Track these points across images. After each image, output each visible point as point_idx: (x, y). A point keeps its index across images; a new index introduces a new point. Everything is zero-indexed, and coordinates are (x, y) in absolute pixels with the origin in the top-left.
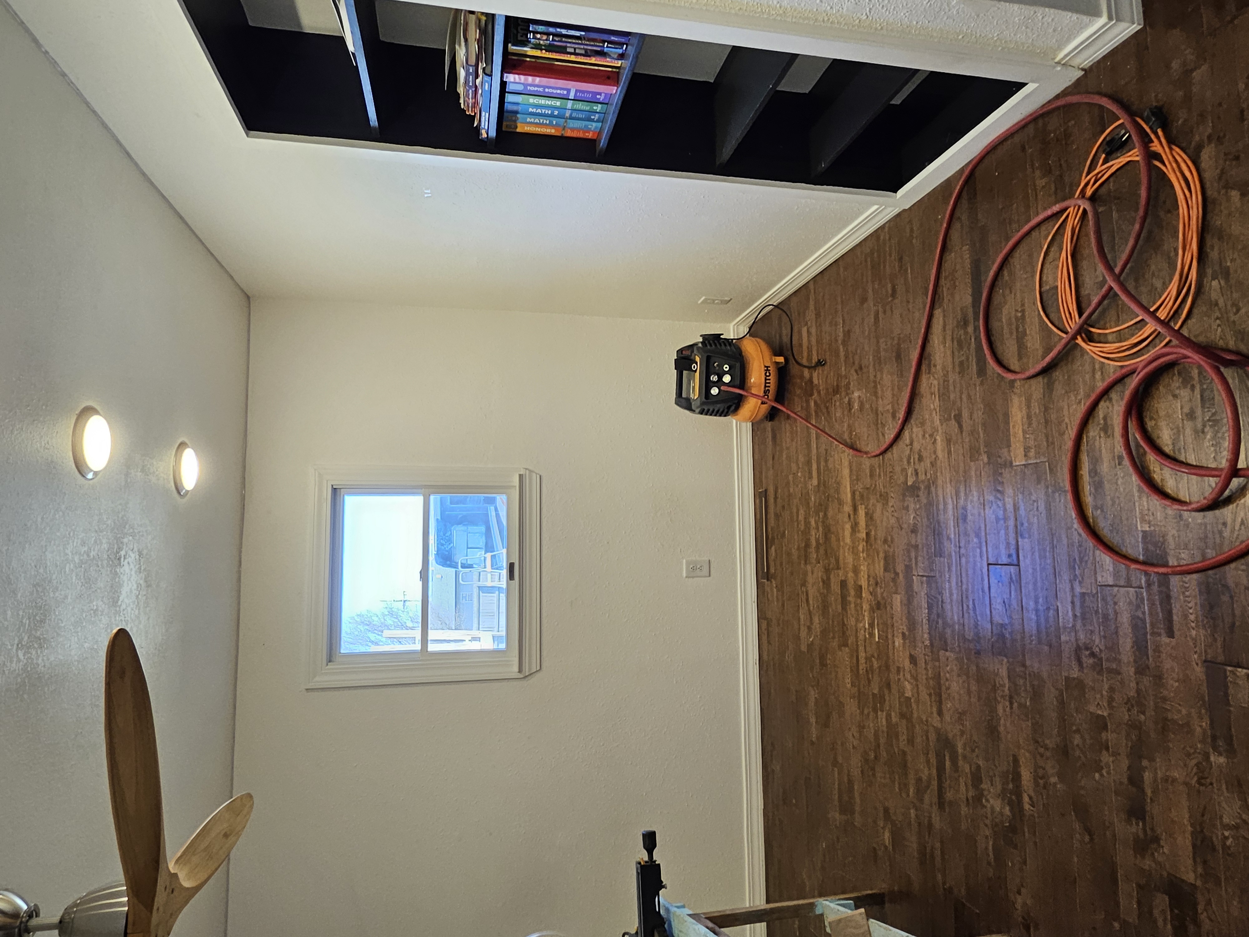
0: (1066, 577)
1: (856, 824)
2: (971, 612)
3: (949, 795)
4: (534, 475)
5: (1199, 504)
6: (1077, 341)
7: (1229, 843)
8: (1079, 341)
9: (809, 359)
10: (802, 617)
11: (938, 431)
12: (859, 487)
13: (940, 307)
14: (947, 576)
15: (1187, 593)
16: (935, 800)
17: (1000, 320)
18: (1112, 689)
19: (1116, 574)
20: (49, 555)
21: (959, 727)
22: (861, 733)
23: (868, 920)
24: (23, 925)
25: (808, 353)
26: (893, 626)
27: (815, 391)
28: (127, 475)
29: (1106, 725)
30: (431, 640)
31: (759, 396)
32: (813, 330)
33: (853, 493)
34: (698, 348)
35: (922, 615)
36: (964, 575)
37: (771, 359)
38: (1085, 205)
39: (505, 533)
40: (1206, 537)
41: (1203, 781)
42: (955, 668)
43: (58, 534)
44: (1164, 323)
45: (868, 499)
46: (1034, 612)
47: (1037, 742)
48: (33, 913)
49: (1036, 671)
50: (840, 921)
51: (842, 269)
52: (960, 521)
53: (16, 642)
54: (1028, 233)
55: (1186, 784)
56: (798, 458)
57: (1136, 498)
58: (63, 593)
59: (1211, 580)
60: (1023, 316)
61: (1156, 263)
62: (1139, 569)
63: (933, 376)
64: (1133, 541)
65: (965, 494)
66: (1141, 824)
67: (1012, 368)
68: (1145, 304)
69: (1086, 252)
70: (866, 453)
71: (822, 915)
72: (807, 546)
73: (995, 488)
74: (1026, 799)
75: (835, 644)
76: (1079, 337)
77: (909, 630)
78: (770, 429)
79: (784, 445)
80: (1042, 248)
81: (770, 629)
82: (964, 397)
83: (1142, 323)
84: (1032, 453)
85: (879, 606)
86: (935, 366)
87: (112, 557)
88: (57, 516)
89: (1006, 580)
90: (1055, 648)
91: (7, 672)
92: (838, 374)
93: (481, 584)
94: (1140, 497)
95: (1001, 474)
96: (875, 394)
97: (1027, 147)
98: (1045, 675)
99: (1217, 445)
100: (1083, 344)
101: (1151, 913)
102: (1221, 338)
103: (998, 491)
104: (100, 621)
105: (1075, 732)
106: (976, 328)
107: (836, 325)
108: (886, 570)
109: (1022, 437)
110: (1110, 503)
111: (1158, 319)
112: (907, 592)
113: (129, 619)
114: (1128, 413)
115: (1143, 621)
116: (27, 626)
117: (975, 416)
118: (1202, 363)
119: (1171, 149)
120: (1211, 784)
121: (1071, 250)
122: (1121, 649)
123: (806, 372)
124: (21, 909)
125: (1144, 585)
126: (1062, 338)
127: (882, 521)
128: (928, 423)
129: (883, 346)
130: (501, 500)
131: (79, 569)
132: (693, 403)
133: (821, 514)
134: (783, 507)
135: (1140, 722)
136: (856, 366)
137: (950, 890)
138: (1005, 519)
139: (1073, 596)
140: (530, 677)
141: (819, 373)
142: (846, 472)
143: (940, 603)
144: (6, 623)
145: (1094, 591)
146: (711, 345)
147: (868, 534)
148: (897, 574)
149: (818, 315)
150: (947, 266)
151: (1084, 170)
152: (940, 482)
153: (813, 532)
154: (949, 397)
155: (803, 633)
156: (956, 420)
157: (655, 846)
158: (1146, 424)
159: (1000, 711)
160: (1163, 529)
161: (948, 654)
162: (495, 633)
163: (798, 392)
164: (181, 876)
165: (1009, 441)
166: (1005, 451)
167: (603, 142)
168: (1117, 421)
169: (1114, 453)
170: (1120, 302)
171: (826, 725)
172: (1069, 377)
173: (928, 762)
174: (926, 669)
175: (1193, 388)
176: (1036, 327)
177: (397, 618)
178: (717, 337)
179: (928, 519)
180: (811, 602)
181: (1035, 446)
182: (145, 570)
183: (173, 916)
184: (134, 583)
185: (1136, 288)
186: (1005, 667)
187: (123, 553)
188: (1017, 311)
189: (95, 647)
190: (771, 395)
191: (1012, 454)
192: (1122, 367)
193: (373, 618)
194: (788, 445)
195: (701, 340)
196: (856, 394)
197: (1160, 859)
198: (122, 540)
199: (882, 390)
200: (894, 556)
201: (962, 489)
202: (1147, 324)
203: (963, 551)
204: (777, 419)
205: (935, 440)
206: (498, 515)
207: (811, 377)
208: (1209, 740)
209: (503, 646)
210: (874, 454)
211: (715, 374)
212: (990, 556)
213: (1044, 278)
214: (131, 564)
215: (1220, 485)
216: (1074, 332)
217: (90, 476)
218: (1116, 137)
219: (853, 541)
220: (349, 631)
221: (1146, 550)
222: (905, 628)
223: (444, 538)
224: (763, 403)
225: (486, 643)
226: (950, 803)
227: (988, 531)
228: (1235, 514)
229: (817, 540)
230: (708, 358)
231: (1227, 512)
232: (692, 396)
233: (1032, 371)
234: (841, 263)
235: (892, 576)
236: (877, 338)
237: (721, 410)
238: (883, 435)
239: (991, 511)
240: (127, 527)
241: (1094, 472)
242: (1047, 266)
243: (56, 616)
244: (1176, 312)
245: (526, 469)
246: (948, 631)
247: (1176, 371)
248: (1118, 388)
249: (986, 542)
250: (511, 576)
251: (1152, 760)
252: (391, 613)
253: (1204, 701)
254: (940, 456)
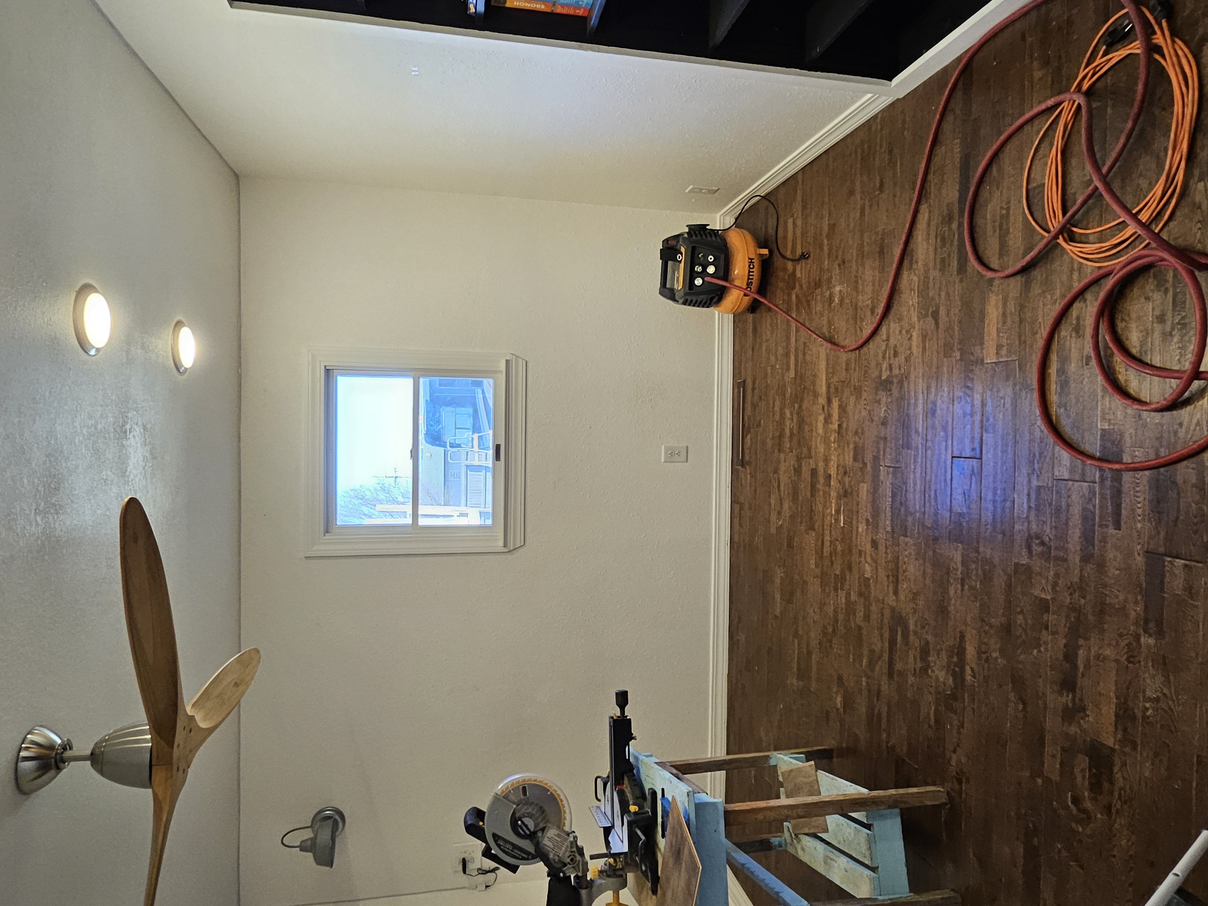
0: (1024, 471)
1: (812, 689)
2: (933, 502)
3: (898, 666)
4: (520, 360)
5: (1159, 405)
6: (1058, 241)
7: (1149, 713)
8: (1061, 241)
9: (793, 251)
10: (773, 502)
11: (914, 328)
12: (835, 379)
13: (926, 202)
14: (913, 467)
15: (1138, 489)
16: (885, 670)
17: (985, 217)
18: (1057, 575)
19: (1072, 470)
20: (59, 428)
21: (912, 605)
22: (821, 609)
23: (816, 771)
24: (58, 756)
25: (793, 245)
26: (858, 512)
27: (797, 284)
28: (128, 352)
29: (1049, 608)
30: (422, 515)
31: (741, 288)
32: (799, 223)
33: (828, 387)
34: (684, 238)
35: (886, 503)
36: (928, 467)
37: (756, 251)
38: (1080, 99)
39: (492, 416)
40: (1162, 437)
41: (1132, 659)
42: (913, 553)
43: (66, 408)
44: (1146, 226)
45: (843, 391)
46: (991, 503)
47: (983, 621)
48: (67, 746)
49: (988, 557)
50: (792, 771)
51: (831, 159)
52: (929, 415)
53: (34, 507)
54: (1021, 127)
55: (1117, 661)
56: (777, 350)
57: (1100, 398)
58: (74, 462)
59: (1162, 477)
60: (1008, 214)
61: (1146, 163)
62: (1092, 465)
63: (914, 273)
64: (1092, 439)
65: (936, 389)
66: (1070, 696)
67: (992, 266)
68: (1129, 206)
69: (1075, 149)
70: (843, 347)
71: (776, 766)
72: (781, 436)
73: (965, 383)
74: (968, 671)
75: (803, 528)
76: (1060, 237)
77: (873, 516)
78: (751, 322)
79: (764, 337)
80: (1033, 143)
81: (742, 512)
82: (943, 294)
83: (1124, 224)
84: (1004, 352)
85: (846, 494)
86: (917, 262)
87: (118, 430)
88: (64, 390)
89: (968, 472)
90: (1008, 535)
91: (27, 535)
92: (821, 268)
93: (468, 463)
94: (1103, 397)
95: (972, 371)
96: (856, 288)
97: (1027, 35)
98: (996, 560)
99: (1183, 348)
100: (1063, 244)
101: (1072, 773)
102: (1199, 242)
103: (968, 387)
104: (110, 490)
105: (1019, 613)
106: (960, 225)
107: (822, 218)
108: (855, 459)
109: (995, 335)
110: (1074, 401)
111: (1139, 222)
112: (873, 481)
113: (137, 488)
114: (1100, 315)
115: (1094, 514)
116: (42, 493)
117: (952, 313)
118: (1178, 266)
119: (1173, 42)
120: (1139, 662)
121: (1061, 147)
122: (1069, 540)
123: (790, 265)
124: (55, 742)
125: (1097, 480)
126: (1043, 237)
127: (854, 415)
128: (906, 320)
129: (866, 240)
130: (488, 383)
131: (88, 441)
132: (677, 294)
133: (796, 406)
134: (760, 398)
135: (1080, 606)
136: (840, 260)
137: (893, 748)
138: (972, 415)
139: (1030, 488)
140: (514, 552)
141: (802, 266)
142: (823, 365)
143: (904, 492)
144: (23, 490)
145: (1050, 485)
146: (696, 236)
147: (840, 426)
148: (865, 464)
149: (804, 208)
150: (937, 160)
151: (1082, 62)
152: (912, 377)
153: (788, 423)
154: (928, 294)
155: (773, 517)
156: (933, 316)
157: (627, 703)
158: (1117, 326)
159: (952, 592)
160: (1122, 427)
161: (907, 539)
162: (482, 509)
163: (781, 284)
164: (198, 718)
165: (982, 338)
166: (977, 349)
167: (594, 21)
168: (1089, 321)
169: (1083, 353)
170: (1105, 203)
171: (790, 601)
172: (1047, 276)
173: (882, 636)
174: (886, 553)
175: (1166, 291)
176: (1020, 225)
177: (388, 493)
178: (703, 228)
179: (899, 412)
180: (782, 488)
181: (1008, 345)
182: (150, 443)
183: (193, 751)
184: (140, 455)
185: (1122, 188)
186: (959, 552)
187: (128, 427)
188: (1002, 208)
189: (108, 513)
190: (754, 287)
191: (984, 351)
192: (1100, 268)
193: (366, 492)
194: (768, 338)
195: (687, 230)
196: (838, 289)
197: (1085, 726)
198: (126, 414)
199: (863, 284)
200: (863, 447)
201: (933, 385)
202: (1128, 225)
203: (929, 444)
204: (758, 311)
205: (911, 336)
206: (484, 398)
207: (794, 270)
208: (1142, 623)
209: (489, 522)
210: (851, 348)
211: (700, 265)
212: (955, 449)
213: (1032, 176)
214: (137, 437)
215: (1181, 386)
216: (1056, 231)
217: (93, 352)
218: (1119, 28)
219: (826, 432)
220: (343, 504)
221: (1103, 447)
222: (869, 514)
223: (433, 420)
224: (745, 295)
225: (473, 519)
226: (900, 673)
227: (954, 426)
228: (1192, 415)
229: (791, 430)
230: (694, 249)
231: (1184, 413)
232: (676, 287)
233: (1010, 270)
234: (831, 154)
235: (861, 466)
236: (862, 232)
237: (704, 301)
238: (861, 330)
239: (960, 406)
240: (131, 402)
241: (1061, 371)
242: (1036, 162)
243: (69, 484)
244: (1159, 213)
245: (513, 354)
246: (910, 519)
247: (1152, 274)
248: (1094, 288)
249: (952, 436)
250: (497, 456)
251: (1087, 639)
252: (383, 489)
253: (1141, 588)
254: (915, 352)
